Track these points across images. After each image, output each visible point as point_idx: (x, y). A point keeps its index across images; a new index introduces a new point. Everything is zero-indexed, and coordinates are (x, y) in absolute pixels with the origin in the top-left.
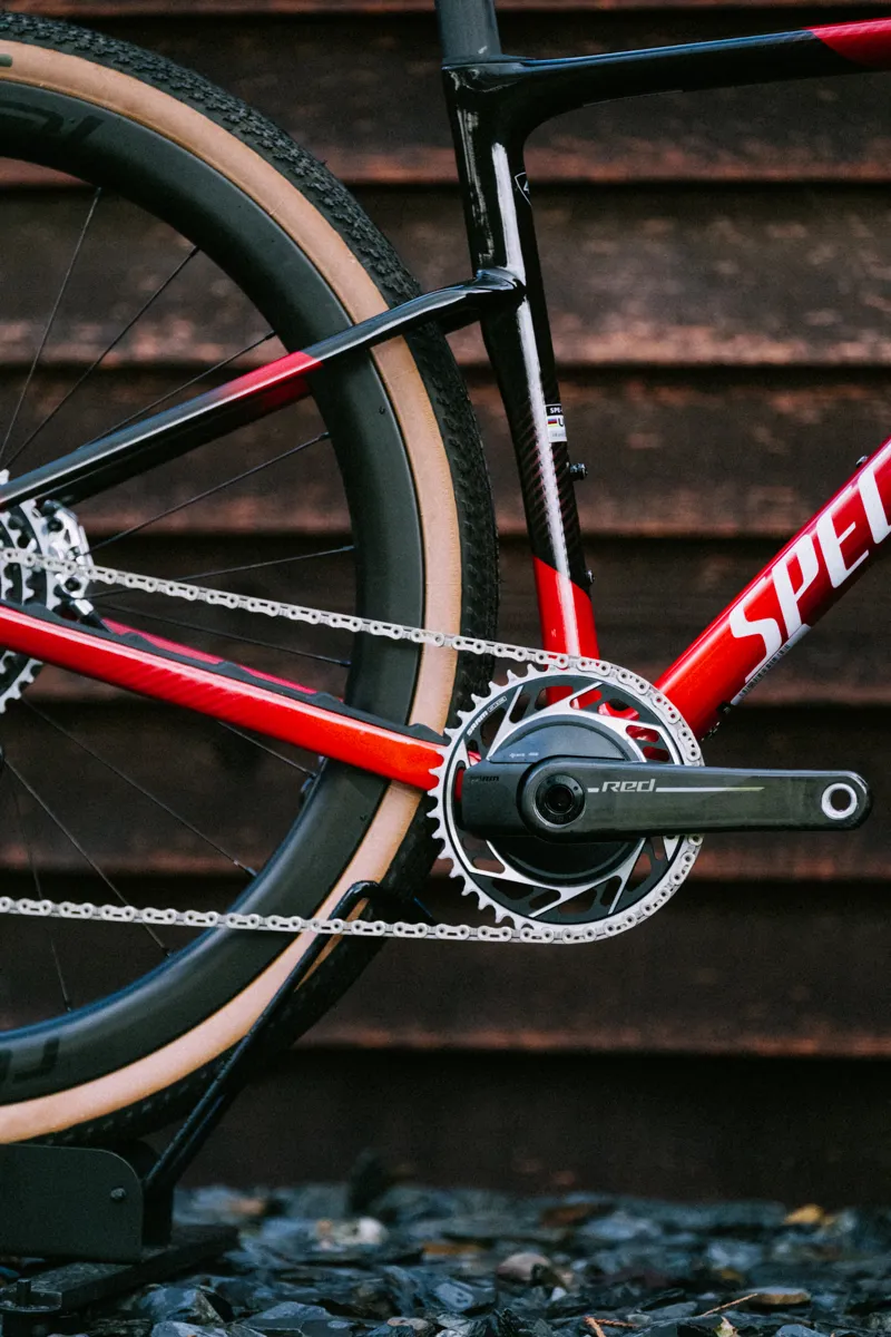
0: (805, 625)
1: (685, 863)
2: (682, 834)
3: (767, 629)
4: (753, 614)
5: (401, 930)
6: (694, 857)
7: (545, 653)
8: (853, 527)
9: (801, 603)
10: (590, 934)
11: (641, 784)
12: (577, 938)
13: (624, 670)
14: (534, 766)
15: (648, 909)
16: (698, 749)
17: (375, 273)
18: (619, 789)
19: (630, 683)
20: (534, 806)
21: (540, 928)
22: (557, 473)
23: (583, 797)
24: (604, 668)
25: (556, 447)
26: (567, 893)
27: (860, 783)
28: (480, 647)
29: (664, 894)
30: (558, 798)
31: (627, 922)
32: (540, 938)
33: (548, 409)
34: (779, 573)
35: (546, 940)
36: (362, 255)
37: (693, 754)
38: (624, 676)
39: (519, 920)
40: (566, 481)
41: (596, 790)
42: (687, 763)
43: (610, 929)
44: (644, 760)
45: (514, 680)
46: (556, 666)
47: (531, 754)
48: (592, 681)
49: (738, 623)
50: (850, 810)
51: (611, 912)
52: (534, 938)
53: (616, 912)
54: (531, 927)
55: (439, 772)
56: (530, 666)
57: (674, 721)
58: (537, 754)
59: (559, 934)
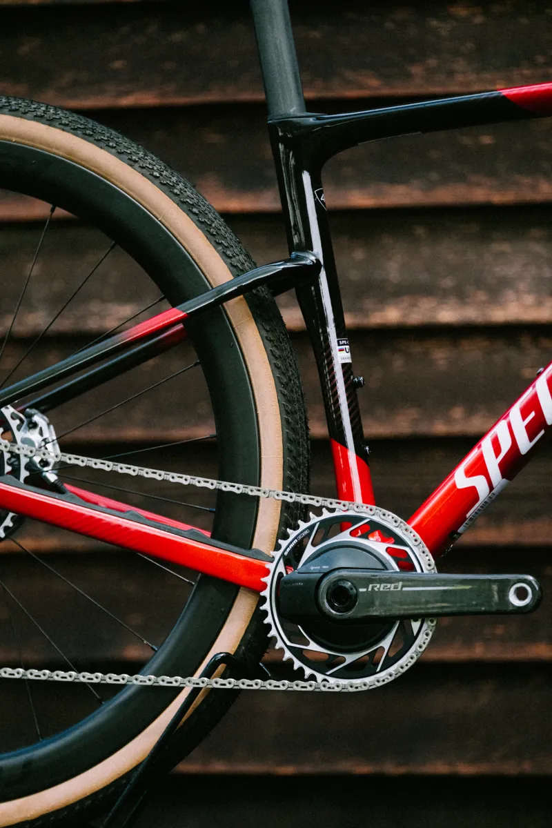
0: (504, 479)
1: (426, 637)
2: (423, 617)
3: (479, 483)
4: (470, 473)
5: (244, 684)
6: (431, 634)
7: (334, 501)
8: (533, 414)
9: (501, 465)
10: (365, 685)
11: (393, 585)
12: (357, 688)
13: (384, 511)
14: (326, 574)
15: (402, 668)
16: (433, 562)
17: (225, 255)
18: (379, 589)
19: (389, 519)
20: (325, 601)
21: (332, 681)
22: (345, 382)
23: (356, 595)
24: (371, 510)
25: (344, 365)
26: (350, 658)
27: (534, 582)
28: (292, 497)
29: (412, 658)
30: (341, 595)
31: (389, 677)
32: (334, 688)
33: (338, 341)
34: (486, 445)
35: (337, 689)
36: (217, 244)
37: (429, 565)
38: (384, 515)
39: (320, 677)
40: (351, 388)
41: (365, 590)
42: (425, 571)
43: (378, 681)
44: (398, 570)
45: (314, 519)
46: (341, 509)
47: (324, 567)
48: (362, 519)
49: (460, 479)
50: (527, 601)
51: (378, 670)
52: (329, 688)
53: (380, 671)
54: (328, 681)
55: (267, 580)
56: (324, 510)
57: (417, 543)
58: (327, 567)
59: (345, 685)
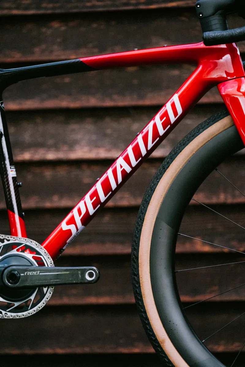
0: (83, 226)
1: (50, 294)
2: (48, 286)
3: (72, 227)
4: (68, 223)
6: (52, 293)
7: (9, 236)
8: (95, 198)
9: (81, 220)
10: (23, 315)
11: (35, 272)
12: (20, 317)
13: (31, 240)
14: (6, 268)
15: (39, 308)
16: (52, 262)
18: (29, 274)
19: (33, 244)
20: (6, 279)
21: (9, 314)
22: (14, 185)
23: (20, 277)
24: (26, 240)
25: (13, 178)
26: (16, 304)
27: (96, 270)
29: (44, 303)
30: (13, 277)
31: (34, 312)
32: (10, 317)
33: (10, 167)
34: (75, 211)
35: (11, 317)
37: (51, 263)
38: (31, 242)
39: (4, 312)
40: (16, 187)
41: (23, 275)
42: (49, 266)
43: (29, 314)
44: (37, 266)
45: (1, 244)
46: (12, 240)
47: (5, 265)
48: (22, 244)
49: (64, 226)
50: (93, 278)
51: (29, 309)
52: (8, 317)
53: (31, 309)
54: (7, 314)
56: (5, 240)
57: (45, 254)
58: (7, 265)
59: (15, 316)
